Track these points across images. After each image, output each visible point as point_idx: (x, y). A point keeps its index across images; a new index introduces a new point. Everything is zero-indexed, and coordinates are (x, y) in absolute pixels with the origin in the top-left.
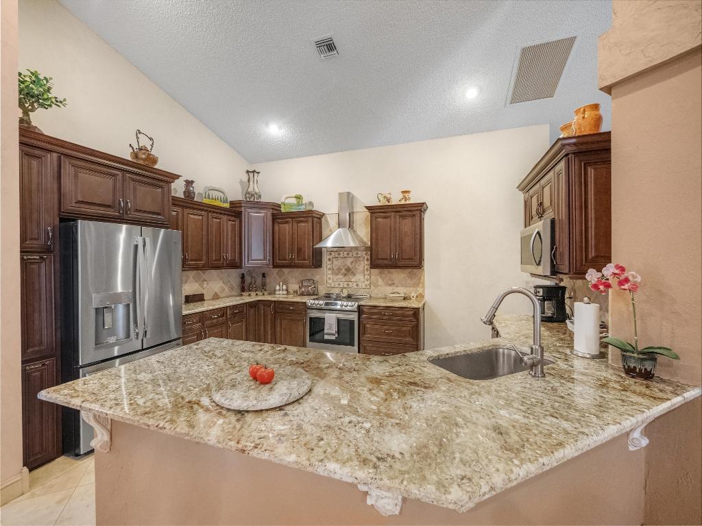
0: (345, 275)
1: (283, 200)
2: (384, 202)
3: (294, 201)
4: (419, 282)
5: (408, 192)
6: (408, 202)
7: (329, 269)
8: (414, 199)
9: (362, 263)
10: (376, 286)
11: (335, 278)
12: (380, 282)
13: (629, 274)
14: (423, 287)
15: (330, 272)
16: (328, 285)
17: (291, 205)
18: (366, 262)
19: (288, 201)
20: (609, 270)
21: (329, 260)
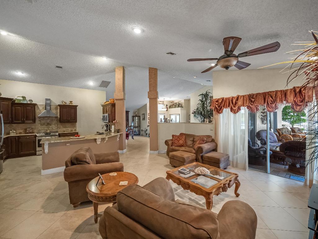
0: (47, 125)
1: (16, 98)
2: (64, 104)
3: (21, 98)
4: (75, 126)
5: (72, 102)
6: (72, 105)
7: (39, 124)
8: (74, 104)
9: (54, 122)
10: (60, 128)
11: (42, 127)
12: (61, 127)
13: (117, 121)
14: (76, 127)
15: (39, 125)
16: (39, 129)
17: (20, 100)
18: (56, 121)
19: (18, 98)
20: (115, 121)
21: (39, 120)
